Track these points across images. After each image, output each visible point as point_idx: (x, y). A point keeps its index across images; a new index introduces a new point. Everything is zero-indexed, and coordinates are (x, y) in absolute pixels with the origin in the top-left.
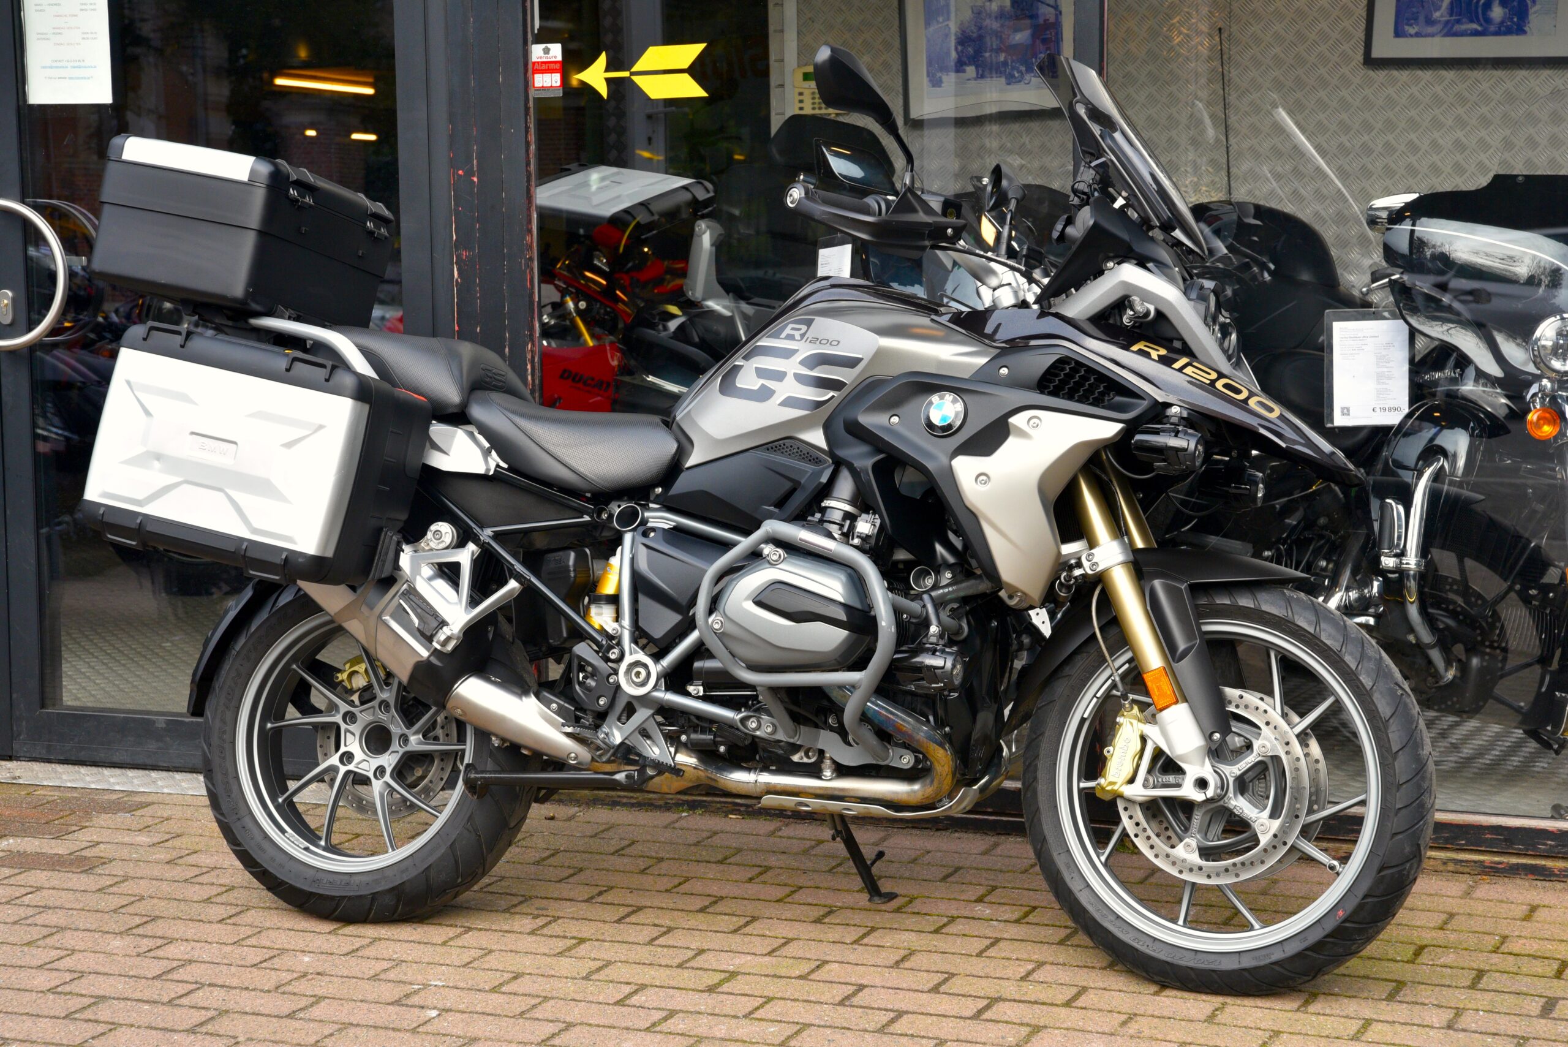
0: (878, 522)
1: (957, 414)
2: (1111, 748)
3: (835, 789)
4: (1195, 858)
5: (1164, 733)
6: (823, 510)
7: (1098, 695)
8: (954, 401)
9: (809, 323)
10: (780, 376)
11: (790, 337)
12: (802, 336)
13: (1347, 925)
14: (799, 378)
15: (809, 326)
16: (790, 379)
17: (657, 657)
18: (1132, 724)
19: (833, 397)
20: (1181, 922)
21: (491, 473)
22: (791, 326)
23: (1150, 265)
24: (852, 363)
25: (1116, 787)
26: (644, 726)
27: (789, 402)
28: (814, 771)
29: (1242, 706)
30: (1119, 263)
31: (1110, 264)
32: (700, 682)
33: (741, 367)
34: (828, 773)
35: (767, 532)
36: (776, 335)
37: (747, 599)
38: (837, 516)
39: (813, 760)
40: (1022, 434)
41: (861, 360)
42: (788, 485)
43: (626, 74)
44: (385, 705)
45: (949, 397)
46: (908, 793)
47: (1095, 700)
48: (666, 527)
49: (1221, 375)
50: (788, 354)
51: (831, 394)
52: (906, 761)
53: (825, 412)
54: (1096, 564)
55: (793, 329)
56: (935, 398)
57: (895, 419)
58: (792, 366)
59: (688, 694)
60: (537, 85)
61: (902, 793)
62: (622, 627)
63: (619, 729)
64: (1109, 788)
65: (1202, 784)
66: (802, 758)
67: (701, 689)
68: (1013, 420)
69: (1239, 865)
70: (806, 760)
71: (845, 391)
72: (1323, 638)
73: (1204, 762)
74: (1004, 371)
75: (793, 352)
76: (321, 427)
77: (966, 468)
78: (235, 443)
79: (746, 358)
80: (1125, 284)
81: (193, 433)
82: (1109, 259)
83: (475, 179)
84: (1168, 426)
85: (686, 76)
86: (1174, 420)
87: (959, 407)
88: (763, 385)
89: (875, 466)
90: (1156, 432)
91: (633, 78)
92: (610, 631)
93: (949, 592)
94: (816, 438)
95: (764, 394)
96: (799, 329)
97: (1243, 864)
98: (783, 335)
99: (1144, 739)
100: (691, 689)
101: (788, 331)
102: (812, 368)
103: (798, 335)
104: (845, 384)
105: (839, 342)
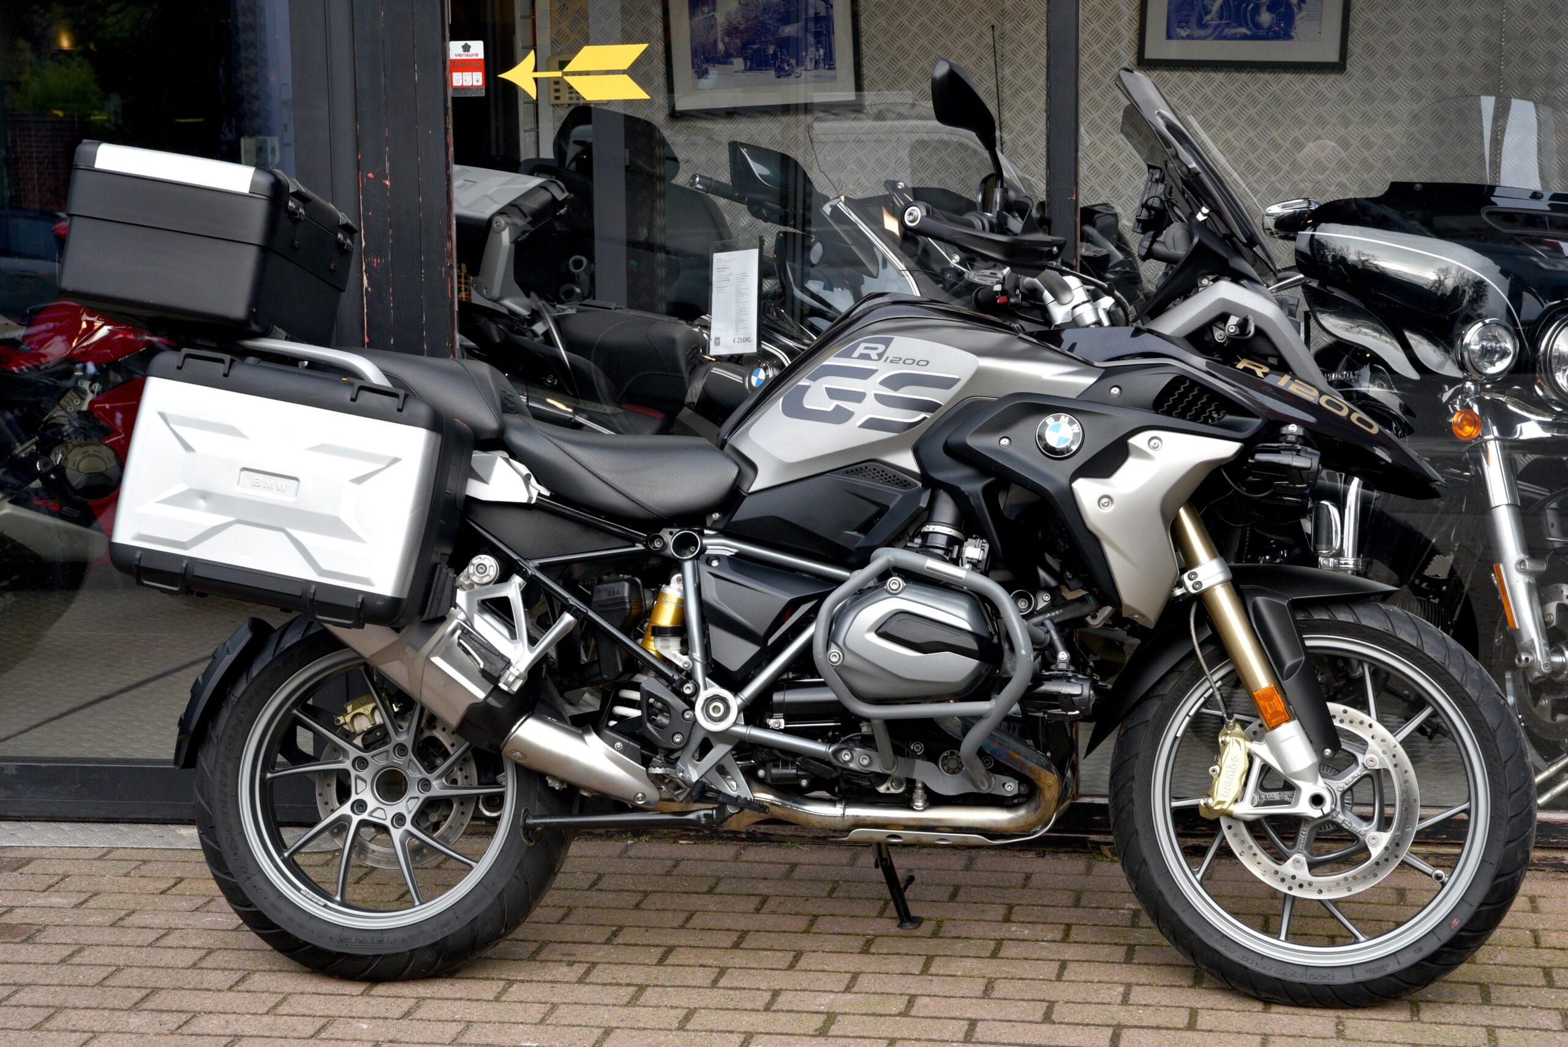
0: (987, 546)
1: (1075, 435)
2: (1217, 768)
3: (929, 820)
4: (1304, 874)
5: (1275, 750)
6: (925, 536)
7: (1191, 713)
8: (1071, 423)
9: (887, 343)
10: (859, 397)
11: (865, 357)
12: (880, 356)
13: (1463, 934)
14: (879, 398)
15: (887, 346)
16: (870, 400)
17: (736, 690)
18: (1239, 743)
19: (925, 418)
20: (1283, 937)
21: (533, 501)
22: (863, 345)
23: (1244, 282)
24: (946, 383)
25: (1225, 807)
26: (722, 762)
27: (872, 424)
28: (904, 802)
29: (1347, 721)
30: (1215, 281)
31: (1205, 282)
32: (781, 715)
33: (807, 388)
34: (919, 804)
35: (889, 561)
36: (848, 354)
37: (869, 630)
38: (941, 541)
39: (901, 791)
40: (1143, 454)
41: (957, 380)
42: (874, 509)
43: (559, 74)
44: (401, 749)
45: (1065, 418)
46: (1010, 821)
47: (1188, 719)
48: (728, 554)
49: (1321, 393)
50: (865, 374)
51: (922, 415)
52: (1011, 787)
53: (915, 435)
54: (1200, 583)
55: (866, 348)
56: (1050, 420)
57: (1005, 442)
58: (872, 387)
59: (766, 727)
60: (455, 84)
61: (1003, 821)
62: (693, 660)
63: (695, 766)
64: (1217, 807)
65: (1317, 800)
66: (888, 789)
67: (782, 721)
68: (1134, 441)
69: (1350, 879)
70: (892, 791)
71: (939, 413)
72: (1426, 651)
73: (1317, 779)
74: (1115, 391)
75: (872, 372)
76: (396, 460)
77: (1087, 491)
78: (296, 479)
79: (814, 378)
80: (1223, 301)
81: (244, 469)
82: (1204, 276)
83: (388, 183)
84: (1284, 444)
85: (626, 76)
86: (1291, 438)
87: (1076, 428)
88: (837, 407)
89: (985, 490)
90: (1277, 451)
91: (567, 78)
92: (680, 664)
93: (1056, 616)
94: (907, 461)
95: (840, 416)
96: (876, 349)
97: (1355, 878)
98: (856, 354)
99: (1251, 757)
100: (771, 722)
101: (860, 350)
102: (896, 389)
103: (874, 354)
104: (938, 406)
105: (928, 362)
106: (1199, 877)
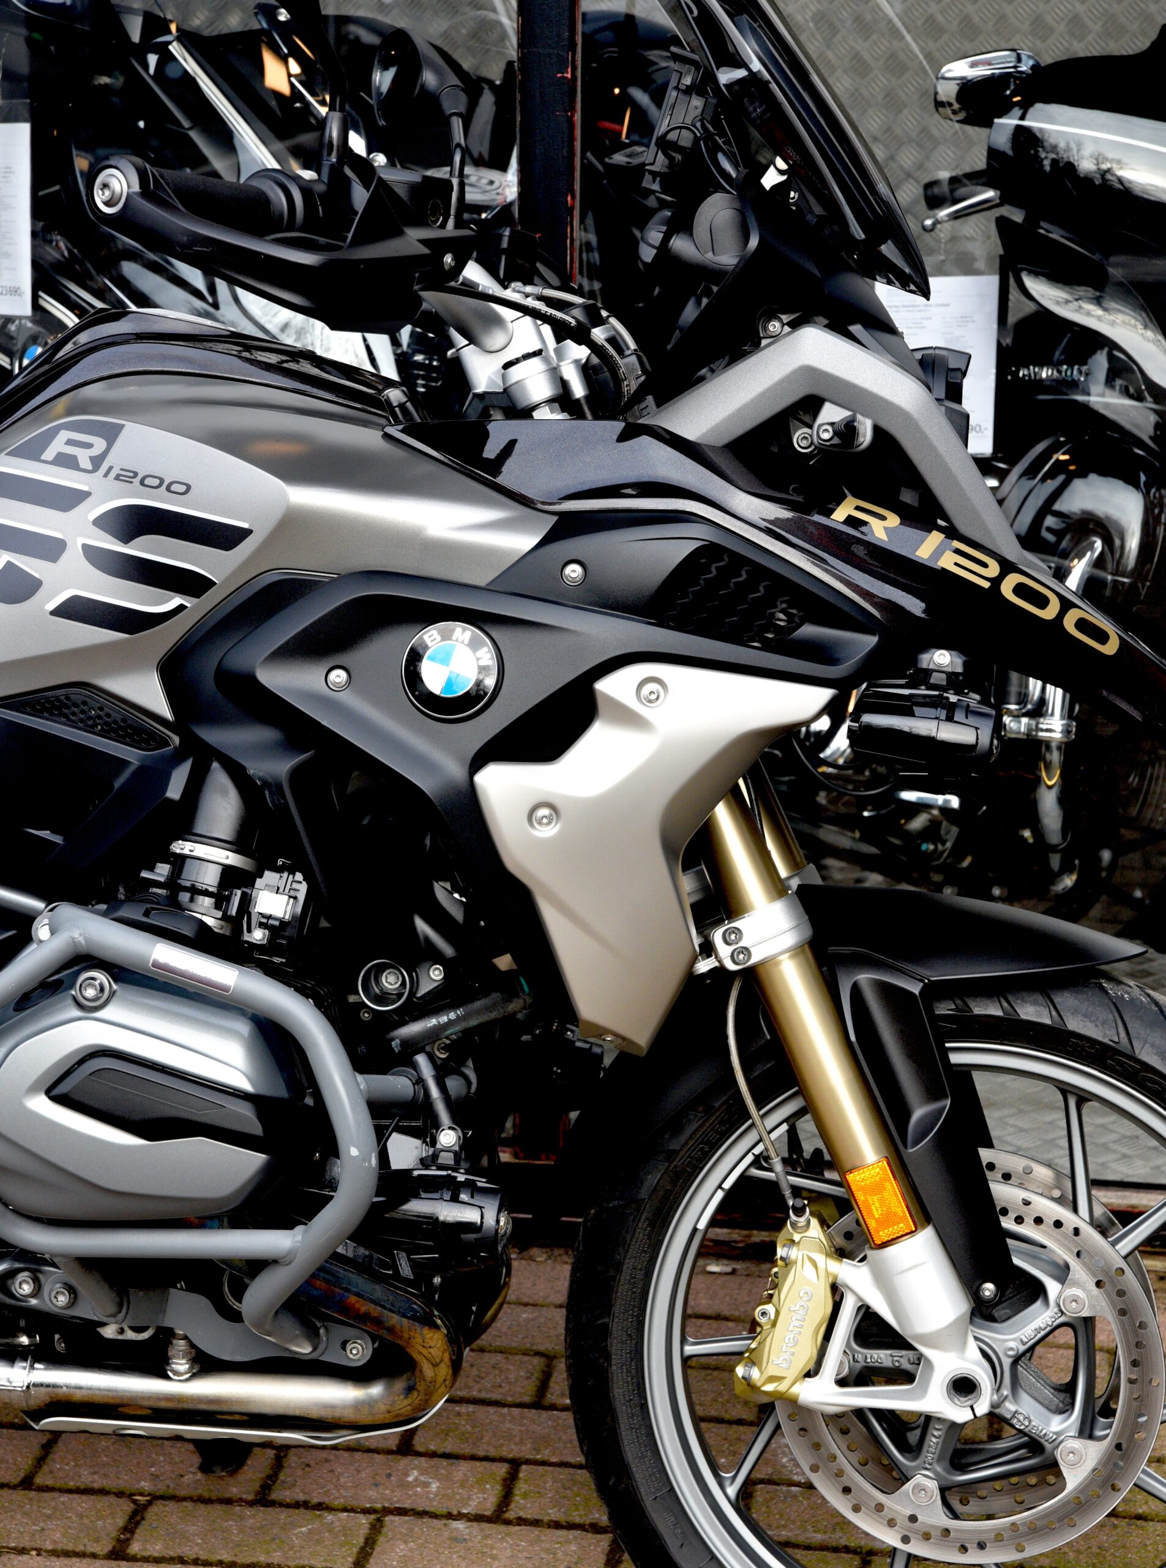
1: (483, 669)
2: (770, 1308)
3: (199, 1399)
4: (936, 1517)
5: (886, 1286)
6: (179, 862)
7: (727, 1185)
8: (474, 645)
9: (111, 434)
10: (51, 549)
11: (66, 461)
14: (93, 555)
15: (111, 442)
16: (73, 559)
18: (814, 1264)
19: (181, 608)
22: (64, 435)
23: (856, 329)
24: (225, 536)
25: (782, 1387)
27: (74, 610)
28: (150, 1358)
29: (1028, 1220)
30: (795, 325)
31: (774, 326)
34: (181, 1365)
35: (74, 943)
36: (32, 452)
37: (33, 1089)
38: (210, 878)
39: (145, 1335)
40: (627, 717)
41: (247, 533)
45: (462, 632)
46: (358, 1405)
47: (720, 1195)
49: (1008, 568)
51: (177, 601)
52: (358, 1352)
54: (746, 951)
55: (70, 442)
56: (431, 636)
57: (338, 676)
58: (77, 528)
61: (345, 1407)
64: (769, 1388)
65: (963, 1386)
66: (121, 1330)
68: (605, 686)
69: (1022, 1526)
70: (130, 1335)
71: (211, 598)
73: (964, 1343)
74: (574, 571)
75: (79, 496)
77: (505, 789)
80: (810, 372)
82: (772, 316)
84: (922, 691)
86: (937, 679)
87: (487, 656)
88: (9, 566)
89: (295, 774)
90: (905, 708)
93: (450, 1023)
95: (14, 587)
96: (89, 446)
97: (1030, 1523)
98: (49, 454)
99: (837, 1291)
101: (58, 445)
102: (126, 539)
103: (84, 457)
104: (208, 584)
105: (189, 487)
106: (732, 1491)
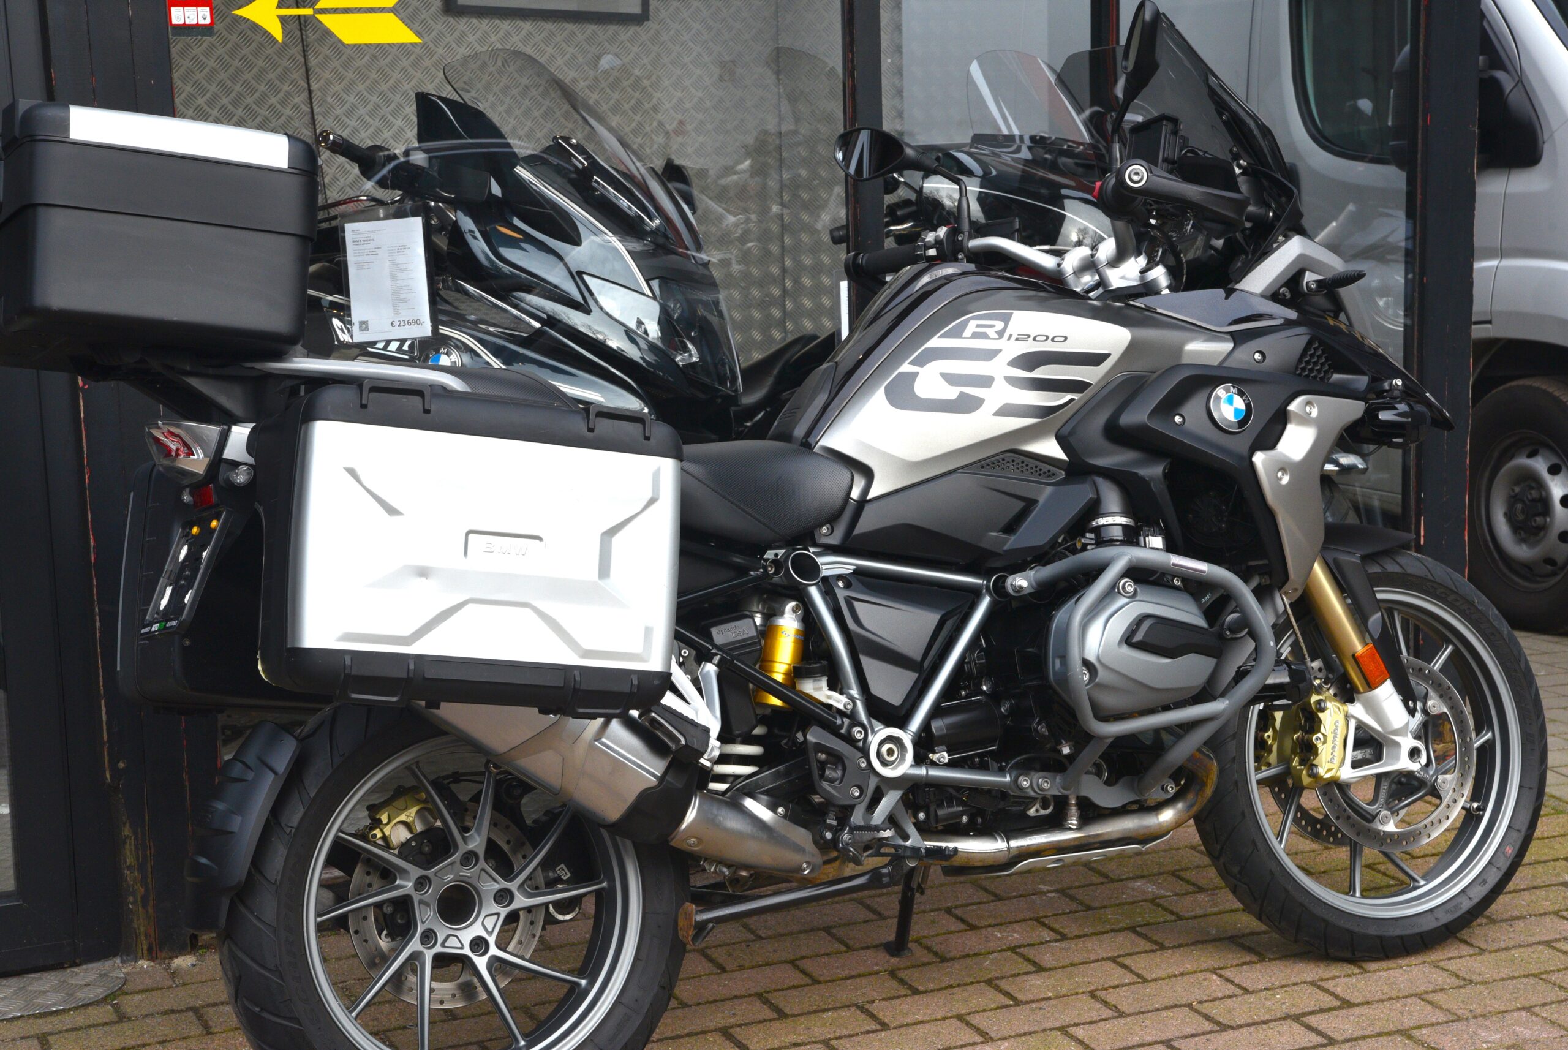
1: (1247, 407)
2: (1319, 735)
3: (1083, 838)
4: (1391, 828)
6: (1098, 530)
8: (1240, 393)
9: (1006, 319)
10: (986, 381)
11: (980, 336)
12: (1001, 334)
13: (1515, 860)
14: (1012, 381)
15: (1006, 323)
16: (1000, 384)
17: (902, 724)
18: (1333, 707)
19: (1072, 400)
20: (1358, 894)
22: (973, 323)
24: (1095, 359)
25: (1332, 775)
26: (893, 811)
27: (1006, 411)
28: (1055, 822)
30: (1287, 235)
31: (1279, 239)
32: (944, 747)
33: (915, 375)
34: (1071, 824)
35: (1124, 564)
36: (957, 333)
37: (1113, 642)
38: (1117, 534)
39: (1049, 811)
40: (1295, 420)
41: (1109, 355)
42: (1020, 505)
43: (308, 11)
44: (469, 858)
45: (1232, 389)
48: (847, 572)
50: (990, 355)
51: (1068, 397)
53: (1061, 418)
55: (978, 326)
56: (1220, 392)
57: (1179, 420)
58: (1000, 368)
59: (933, 764)
60: (175, 21)
62: (852, 698)
64: (1327, 776)
65: (1414, 753)
66: (1037, 811)
67: (945, 754)
68: (1290, 408)
70: (1042, 812)
71: (1090, 392)
74: (1258, 357)
75: (996, 352)
77: (1262, 463)
79: (921, 362)
80: (1299, 256)
84: (1388, 400)
85: (392, 15)
86: (1396, 393)
87: (1247, 399)
88: (962, 394)
89: (1164, 473)
90: (1389, 407)
91: (321, 17)
92: (841, 707)
94: (1050, 448)
95: (966, 405)
96: (992, 326)
98: (968, 332)
99: (1347, 718)
100: (934, 757)
101: (972, 327)
102: (1031, 370)
103: (991, 332)
104: (1088, 385)
105: (1066, 338)
